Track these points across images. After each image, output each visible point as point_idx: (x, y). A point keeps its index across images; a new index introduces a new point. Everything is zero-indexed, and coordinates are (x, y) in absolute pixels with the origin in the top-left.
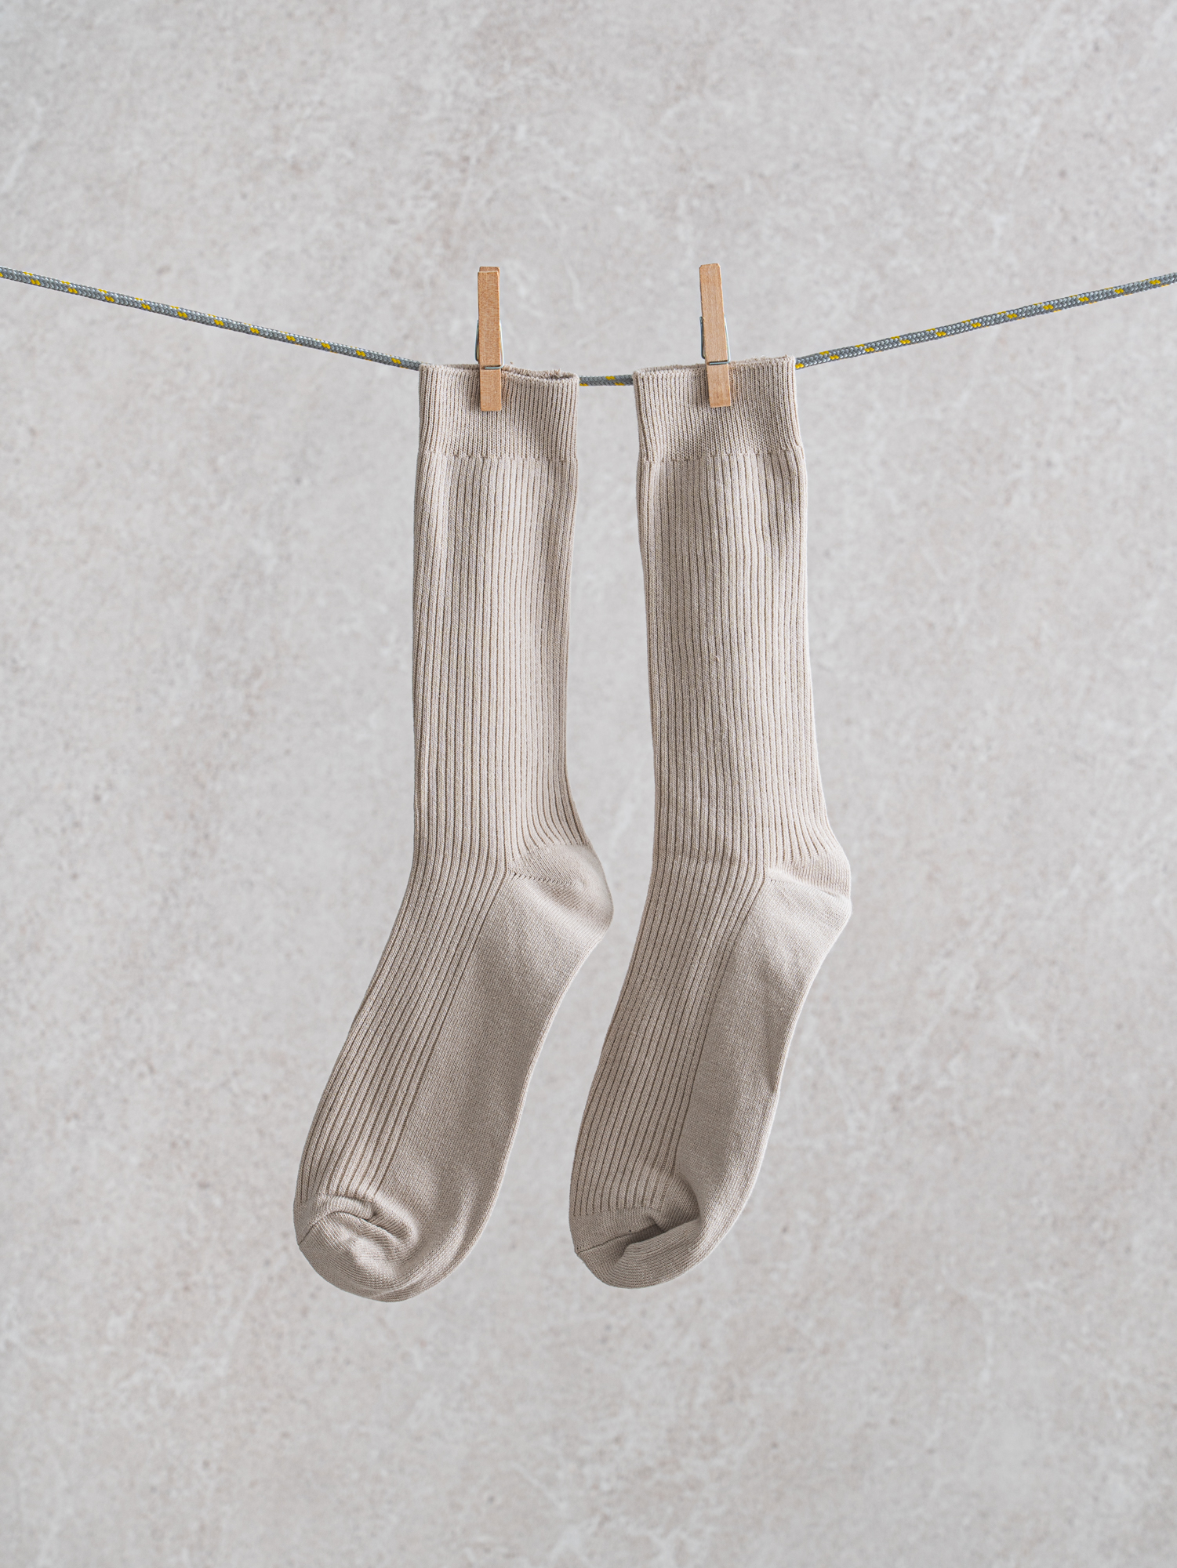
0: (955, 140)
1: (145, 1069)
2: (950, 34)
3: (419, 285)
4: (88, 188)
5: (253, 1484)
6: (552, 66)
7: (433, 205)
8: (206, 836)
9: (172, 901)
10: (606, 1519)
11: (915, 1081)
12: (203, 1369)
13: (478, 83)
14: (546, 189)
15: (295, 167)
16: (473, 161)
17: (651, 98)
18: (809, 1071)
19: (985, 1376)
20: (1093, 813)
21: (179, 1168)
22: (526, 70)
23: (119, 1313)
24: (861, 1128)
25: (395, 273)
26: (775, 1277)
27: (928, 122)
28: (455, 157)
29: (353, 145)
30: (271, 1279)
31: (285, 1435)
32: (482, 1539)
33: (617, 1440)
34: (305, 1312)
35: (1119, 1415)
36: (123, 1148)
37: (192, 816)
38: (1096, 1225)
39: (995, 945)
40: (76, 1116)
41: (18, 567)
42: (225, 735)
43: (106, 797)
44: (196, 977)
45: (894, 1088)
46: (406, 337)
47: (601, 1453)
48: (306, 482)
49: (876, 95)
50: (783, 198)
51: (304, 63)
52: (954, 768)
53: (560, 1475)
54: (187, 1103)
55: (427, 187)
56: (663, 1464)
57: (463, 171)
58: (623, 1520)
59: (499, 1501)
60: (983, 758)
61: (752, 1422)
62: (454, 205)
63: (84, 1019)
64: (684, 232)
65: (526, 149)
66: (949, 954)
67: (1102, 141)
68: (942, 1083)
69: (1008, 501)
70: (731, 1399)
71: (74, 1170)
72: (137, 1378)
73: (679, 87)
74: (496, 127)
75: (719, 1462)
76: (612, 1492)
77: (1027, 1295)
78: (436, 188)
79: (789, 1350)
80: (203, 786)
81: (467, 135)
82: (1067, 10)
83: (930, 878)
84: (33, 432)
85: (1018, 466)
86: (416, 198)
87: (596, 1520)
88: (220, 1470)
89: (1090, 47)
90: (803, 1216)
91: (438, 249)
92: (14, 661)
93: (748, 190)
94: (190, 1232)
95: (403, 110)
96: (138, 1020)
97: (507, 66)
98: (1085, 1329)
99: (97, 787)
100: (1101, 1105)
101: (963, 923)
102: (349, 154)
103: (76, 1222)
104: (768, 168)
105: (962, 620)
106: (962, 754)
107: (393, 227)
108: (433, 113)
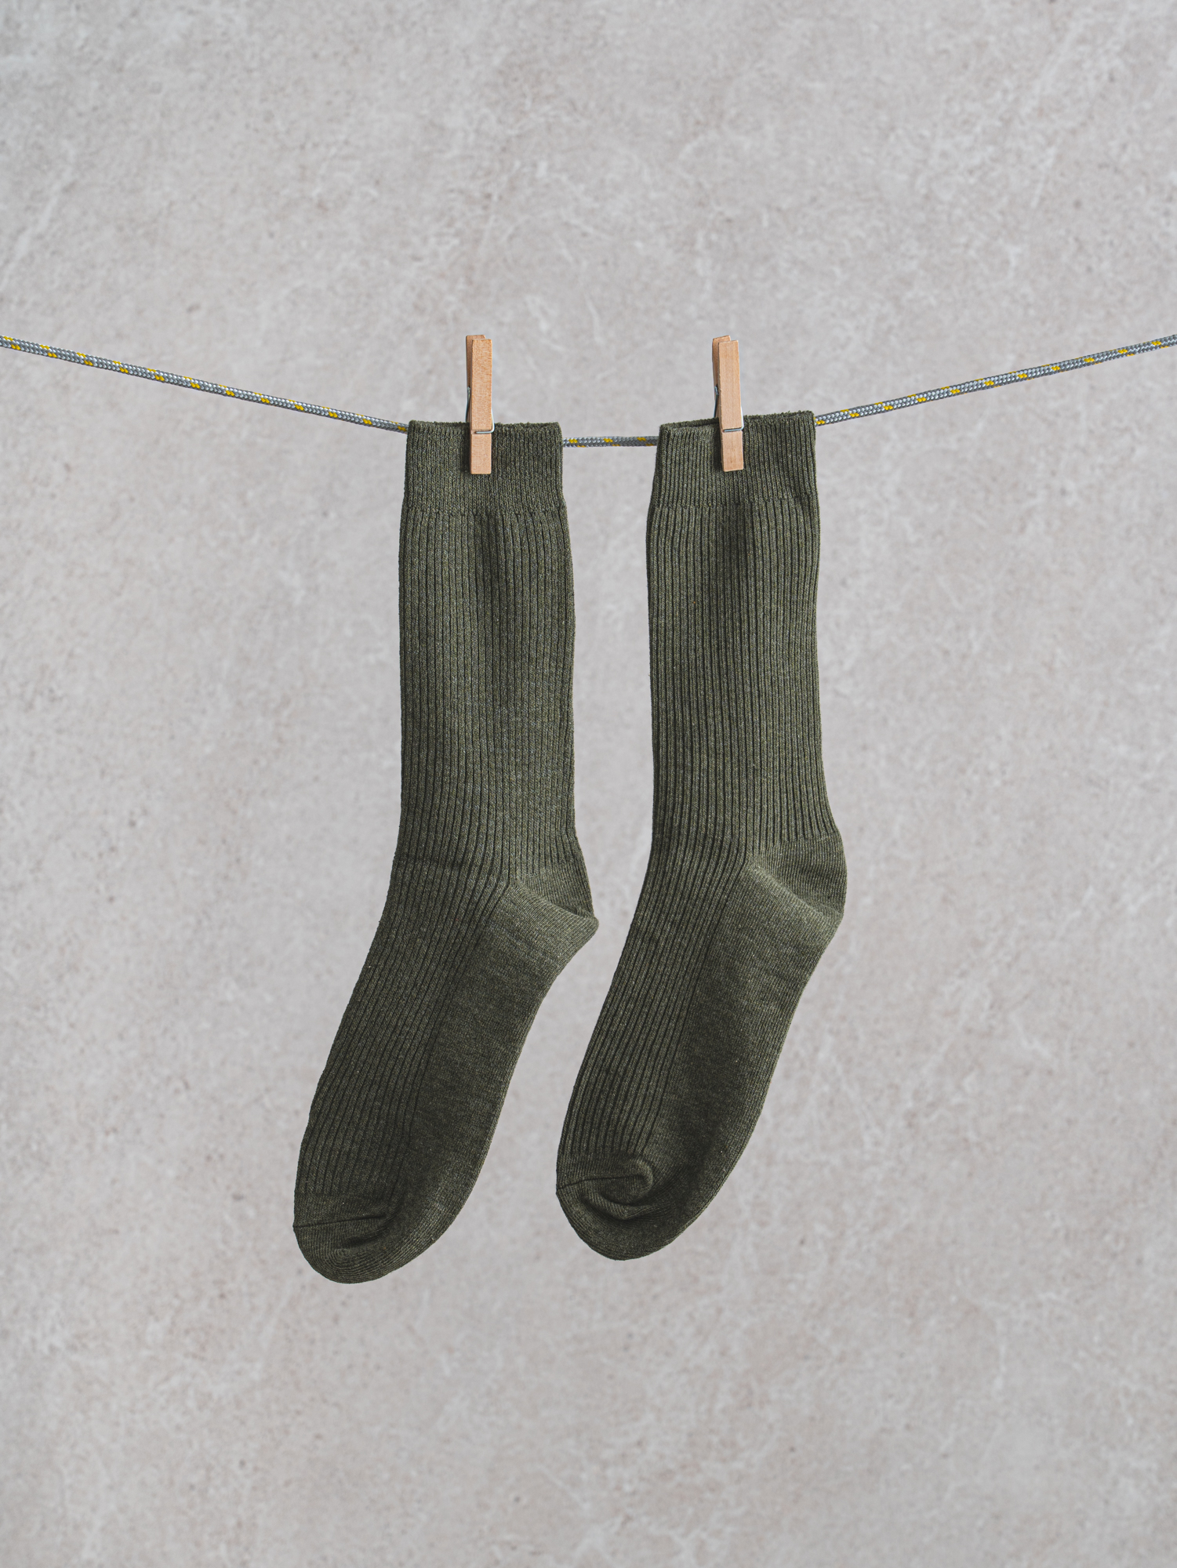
0: (971, 172)
1: (180, 1085)
2: (966, 66)
3: (442, 321)
5: (287, 1483)
6: (572, 103)
7: (456, 242)
8: (238, 861)
9: (205, 923)
10: (628, 1518)
11: (930, 1098)
12: (239, 1373)
13: (500, 121)
14: (567, 224)
15: (321, 206)
16: (495, 198)
17: (670, 133)
18: (826, 1088)
19: (999, 1383)
20: (1106, 836)
21: (214, 1181)
22: (547, 108)
23: (157, 1319)
24: (877, 1144)
25: (419, 309)
26: (792, 1287)
27: (944, 155)
28: (477, 195)
29: (377, 183)
30: (303, 1287)
31: (318, 1437)
32: (509, 1537)
33: (639, 1443)
34: (336, 1319)
35: (1130, 1421)
36: (160, 1161)
37: (224, 841)
38: (1108, 1238)
39: (1009, 966)
40: (115, 1130)
41: (54, 599)
42: (256, 762)
43: (140, 823)
44: (229, 997)
45: (910, 1105)
46: (430, 372)
47: (624, 1456)
48: (332, 515)
49: (893, 129)
51: (329, 103)
52: (969, 792)
53: (584, 1476)
54: (221, 1118)
55: (450, 225)
56: (683, 1467)
57: (485, 208)
58: (645, 1520)
59: (525, 1501)
60: (997, 783)
61: (771, 1427)
62: (477, 241)
63: (121, 1037)
64: (701, 266)
65: (547, 186)
66: (963, 975)
67: (1116, 171)
68: (956, 1100)
69: (1022, 529)
70: (750, 1405)
71: (114, 1182)
72: (175, 1381)
73: (698, 123)
74: (517, 164)
75: (739, 1465)
76: (634, 1493)
77: (1039, 1305)
78: (459, 225)
79: (806, 1358)
80: (234, 812)
81: (489, 173)
82: (1082, 40)
83: (945, 900)
84: (67, 467)
85: (1033, 495)
86: (439, 235)
87: (619, 1520)
88: (256, 1469)
89: (1105, 77)
90: (820, 1229)
91: (461, 286)
92: (51, 691)
93: (765, 224)
94: (225, 1242)
95: (426, 148)
96: (174, 1039)
97: (528, 103)
98: (1096, 1339)
99: (132, 813)
100: (1114, 1120)
101: (977, 944)
102: (374, 193)
103: (116, 1232)
104: (786, 203)
105: (977, 647)
106: (976, 778)
107: (417, 264)
108: (456, 152)
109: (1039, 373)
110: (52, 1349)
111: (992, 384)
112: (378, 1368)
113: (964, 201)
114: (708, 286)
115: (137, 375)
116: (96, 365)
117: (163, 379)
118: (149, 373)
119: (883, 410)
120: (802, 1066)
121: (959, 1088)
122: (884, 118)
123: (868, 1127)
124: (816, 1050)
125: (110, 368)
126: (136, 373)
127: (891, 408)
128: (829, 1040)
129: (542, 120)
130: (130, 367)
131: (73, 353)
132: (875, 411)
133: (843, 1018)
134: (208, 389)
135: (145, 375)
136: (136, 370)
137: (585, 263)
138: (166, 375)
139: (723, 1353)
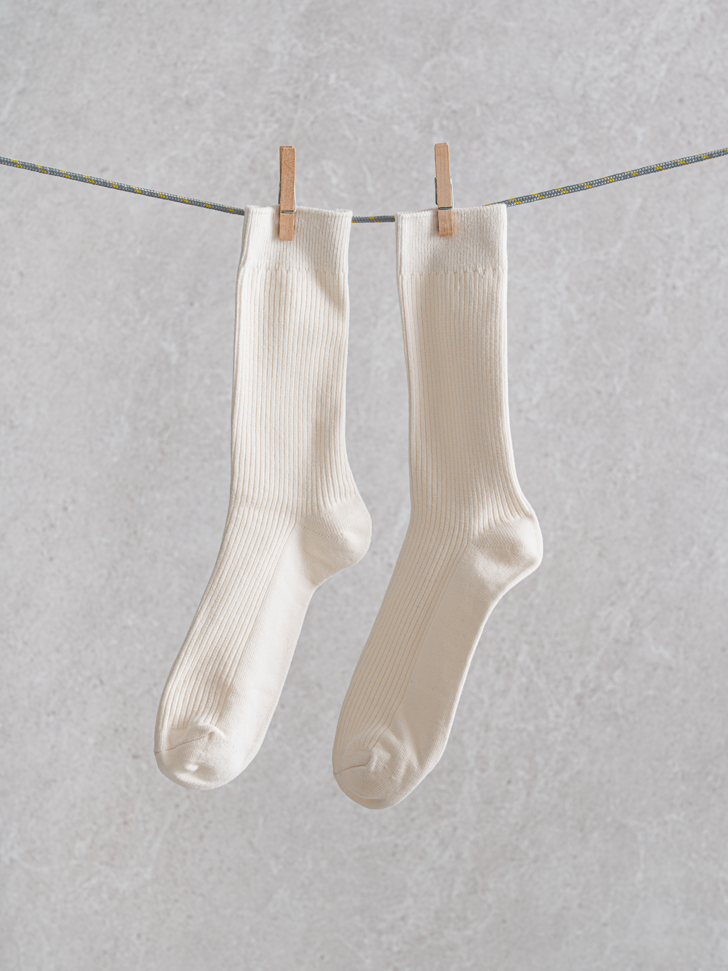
109: (694, 160)
110: (12, 860)
111: (661, 168)
112: (229, 870)
113: (608, 99)
120: (508, 665)
121: (611, 679)
122: (554, 45)
123: (551, 705)
124: (517, 654)
128: (525, 648)
129: (332, 47)
133: (534, 633)
137: (360, 140)
139: (458, 857)
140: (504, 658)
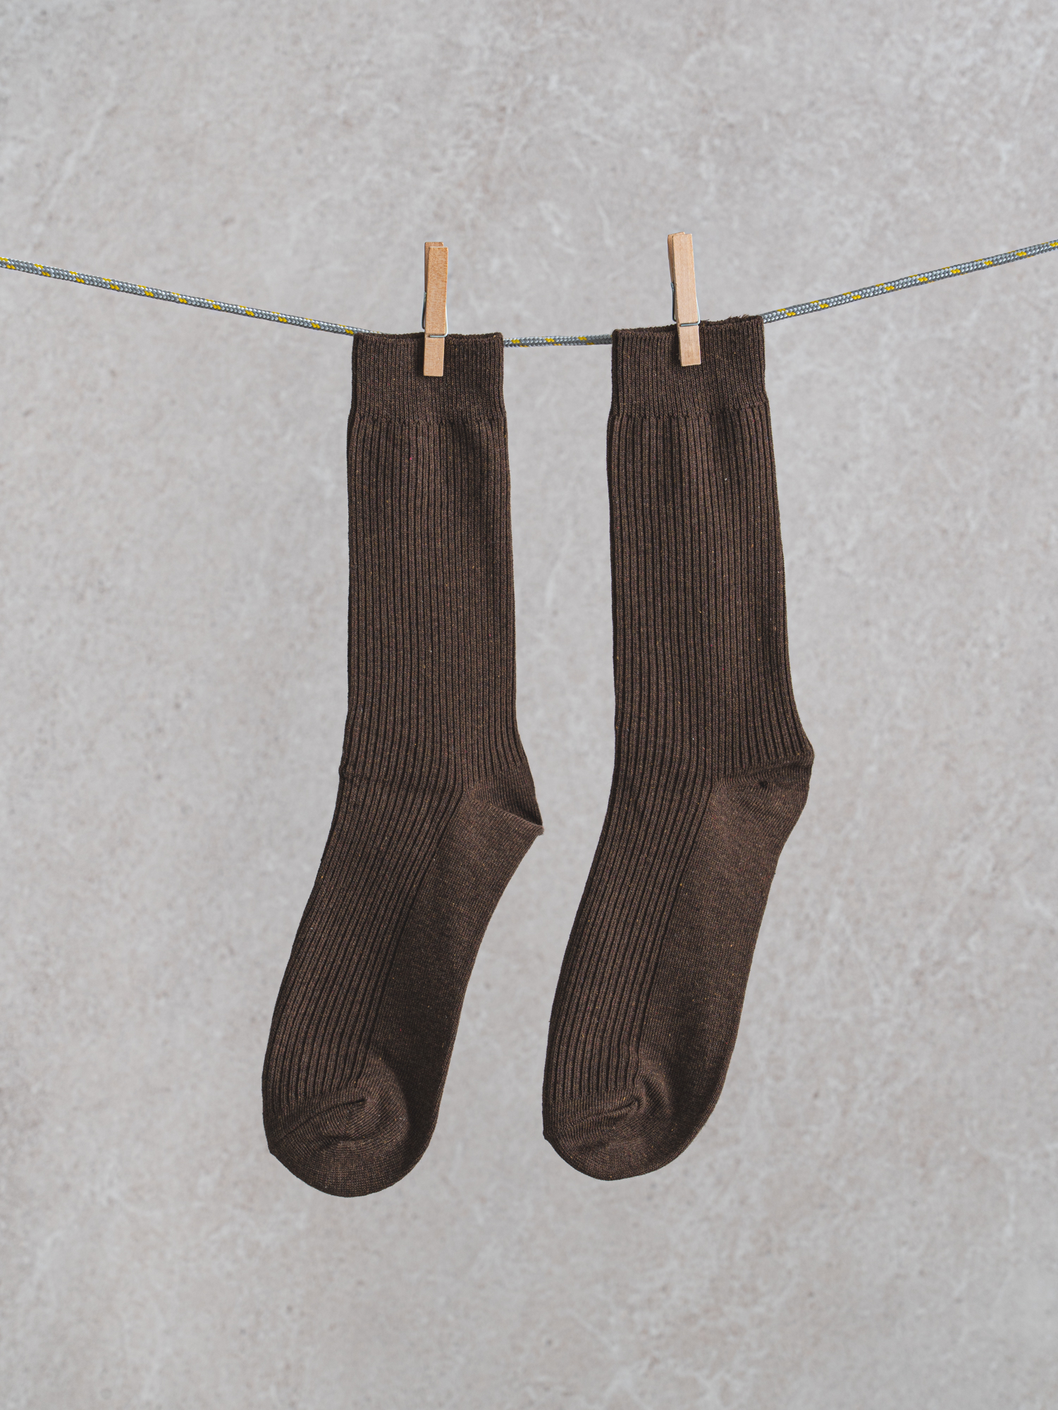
0: (963, 73)
1: (225, 951)
4: (159, 149)
5: (332, 1328)
6: (581, 19)
7: (472, 153)
8: (276, 739)
9: (247, 798)
10: (655, 1361)
11: (936, 957)
12: (285, 1223)
13: (513, 38)
14: (577, 134)
15: (346, 122)
16: (509, 111)
17: (674, 45)
18: (836, 948)
19: (1009, 1231)
22: (557, 24)
23: (208, 1172)
24: (886, 1001)
25: (439, 217)
26: (807, 1139)
27: (937, 57)
28: (492, 108)
29: (399, 99)
31: (360, 1283)
32: (542, 1378)
33: (664, 1289)
36: (208, 1023)
37: (263, 721)
39: (1010, 830)
40: (165, 994)
41: (102, 497)
42: (291, 646)
43: (185, 705)
44: (270, 867)
45: (917, 963)
47: (650, 1301)
49: (887, 34)
50: (800, 134)
51: (353, 25)
52: (969, 664)
53: (612, 1320)
55: (467, 137)
56: (707, 1311)
57: (500, 120)
58: (671, 1362)
59: (556, 1344)
60: (995, 655)
61: (789, 1273)
62: (493, 152)
63: (170, 907)
64: (706, 170)
65: (558, 98)
66: (966, 839)
68: (961, 958)
70: (769, 1252)
71: (165, 1043)
72: (225, 1231)
73: (700, 34)
74: (530, 78)
75: (759, 1309)
76: (660, 1336)
77: (1047, 1155)
78: (475, 137)
79: (822, 1206)
80: (272, 694)
81: (503, 87)
83: (947, 767)
85: (1026, 380)
86: (457, 147)
87: (646, 1362)
88: (302, 1314)
90: (833, 1083)
91: (478, 194)
93: (766, 128)
95: (444, 66)
96: (219, 907)
97: (540, 20)
99: (177, 696)
101: (979, 810)
102: (395, 108)
103: (168, 1090)
104: (785, 108)
105: (974, 526)
106: (975, 651)
107: (436, 175)
108: (471, 68)
109: (971, 268)
110: (111, 1201)
111: (926, 280)
112: (415, 1217)
113: (957, 101)
114: (712, 189)
115: (93, 285)
116: (53, 275)
117: (118, 288)
118: (104, 283)
119: (819, 308)
120: (813, 927)
121: (964, 947)
122: (878, 24)
123: (877, 985)
124: (826, 912)
125: (66, 278)
126: (92, 283)
127: (827, 306)
128: (838, 902)
129: (553, 36)
130: (87, 277)
131: (31, 264)
132: (811, 310)
133: (851, 881)
134: (161, 297)
135: (100, 285)
136: (92, 280)
137: (595, 170)
138: (121, 284)
139: (743, 1202)
140: (807, 917)
